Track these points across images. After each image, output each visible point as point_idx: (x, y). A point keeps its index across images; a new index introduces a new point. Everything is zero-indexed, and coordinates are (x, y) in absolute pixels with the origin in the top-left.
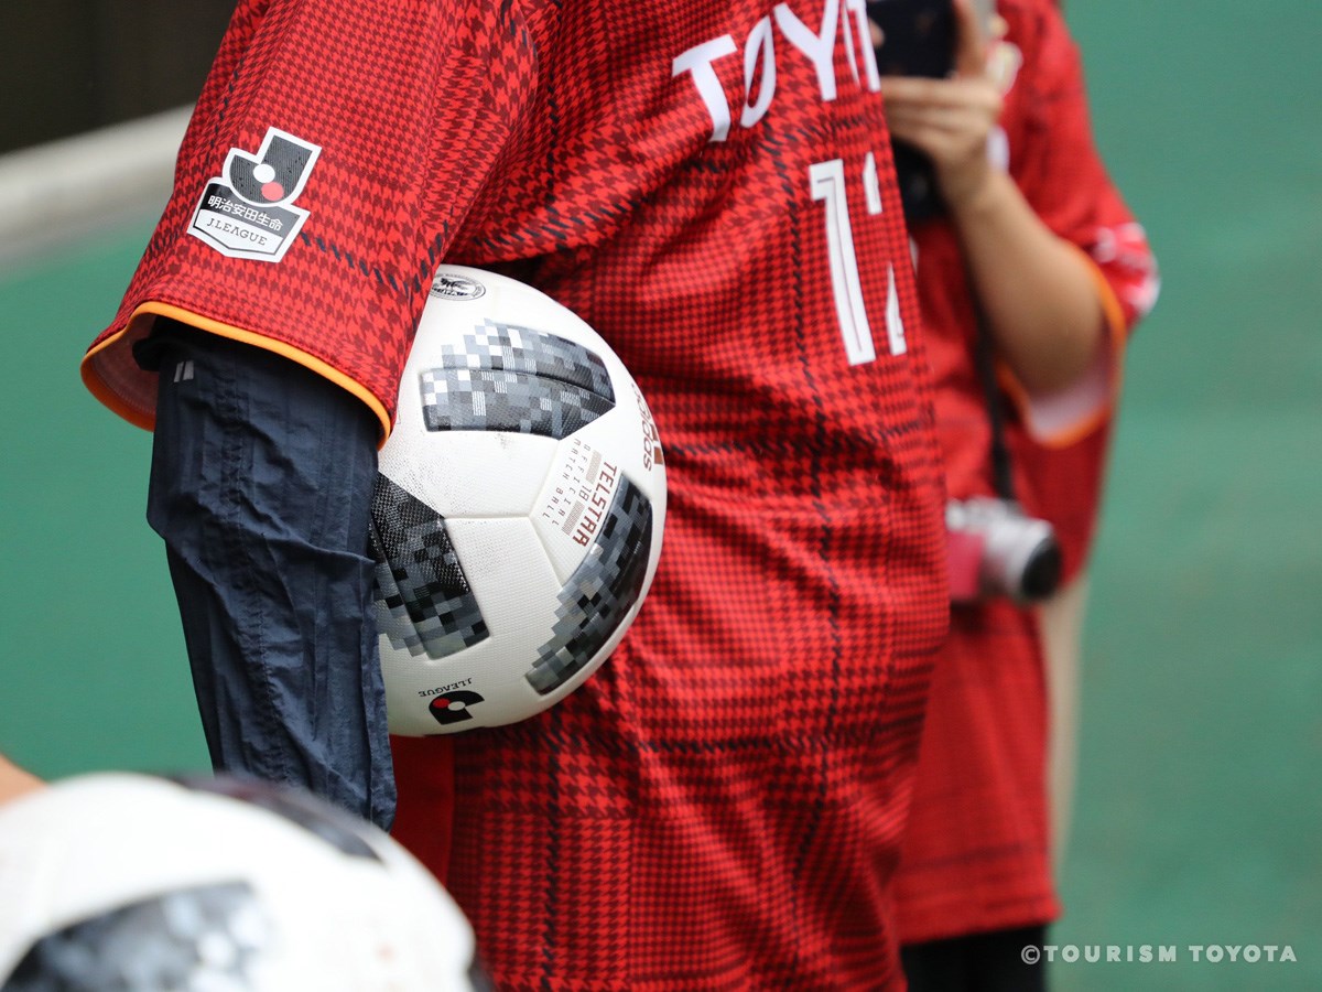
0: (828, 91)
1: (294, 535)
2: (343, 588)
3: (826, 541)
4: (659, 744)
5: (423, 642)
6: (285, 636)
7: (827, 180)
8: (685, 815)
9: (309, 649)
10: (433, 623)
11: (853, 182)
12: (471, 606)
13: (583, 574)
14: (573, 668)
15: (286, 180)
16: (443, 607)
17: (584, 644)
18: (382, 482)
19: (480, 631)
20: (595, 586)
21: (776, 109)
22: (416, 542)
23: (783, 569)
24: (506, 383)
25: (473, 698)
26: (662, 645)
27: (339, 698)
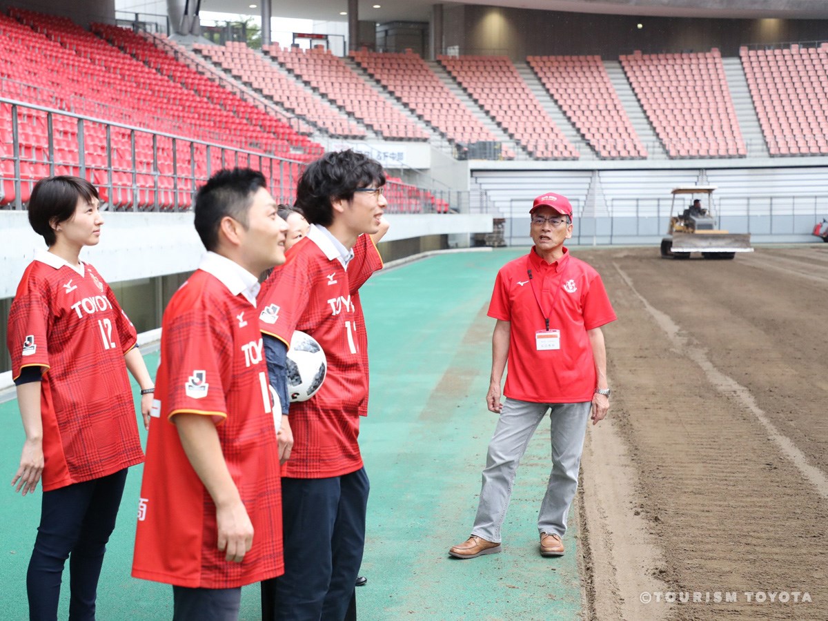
0: (348, 310)
1: (275, 362)
2: (282, 371)
3: (348, 380)
4: (323, 409)
5: (292, 383)
6: (274, 377)
7: (348, 324)
8: (327, 421)
9: (277, 380)
10: (294, 380)
11: (352, 325)
12: (300, 378)
13: (317, 375)
14: (313, 391)
15: (274, 312)
16: (296, 378)
17: (315, 387)
18: (287, 358)
19: (301, 382)
20: (318, 377)
21: (341, 312)
22: (293, 367)
23: (341, 384)
24: (306, 345)
25: (298, 394)
26: (323, 394)
27: (282, 388)
